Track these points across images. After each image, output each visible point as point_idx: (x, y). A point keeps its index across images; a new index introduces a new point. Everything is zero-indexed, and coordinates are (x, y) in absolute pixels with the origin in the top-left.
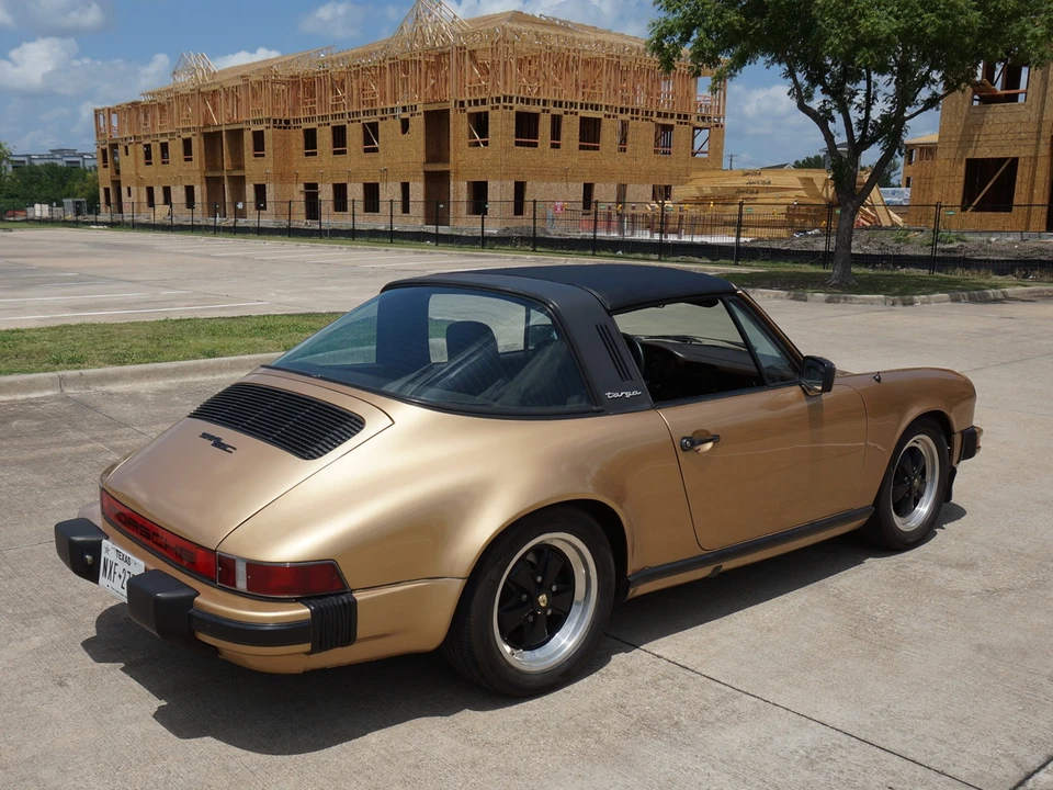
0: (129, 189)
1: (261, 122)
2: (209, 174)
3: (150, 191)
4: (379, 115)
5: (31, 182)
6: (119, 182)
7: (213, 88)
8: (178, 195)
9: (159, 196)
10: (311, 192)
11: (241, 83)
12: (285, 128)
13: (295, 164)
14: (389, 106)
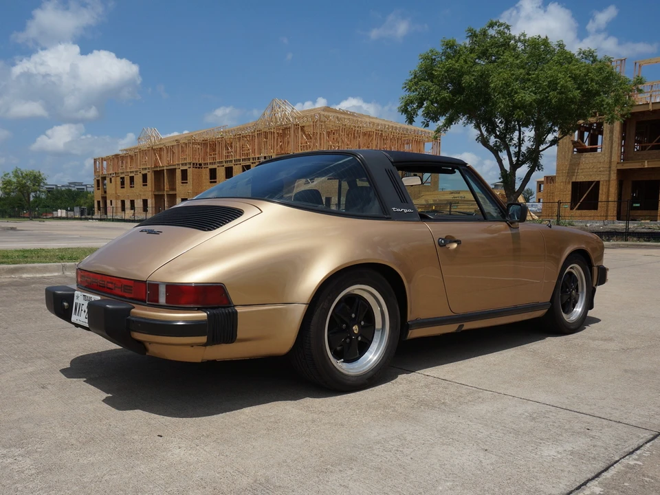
0: (111, 201)
1: (186, 164)
2: (157, 193)
3: (123, 202)
4: (251, 161)
5: (57, 199)
6: (106, 197)
7: (160, 147)
8: (139, 204)
9: (128, 204)
11: (176, 144)
12: (199, 168)
13: (204, 187)
14: (257, 156)
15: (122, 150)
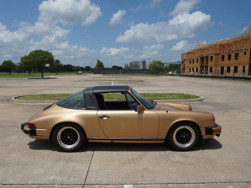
1: (212, 54)
2: (201, 65)
3: (190, 69)
4: (239, 51)
5: (172, 67)
6: (185, 67)
7: (203, 48)
8: (195, 70)
9: (192, 70)
10: (222, 69)
11: (209, 47)
12: (218, 55)
13: (219, 63)
14: (242, 49)
15: (191, 50)
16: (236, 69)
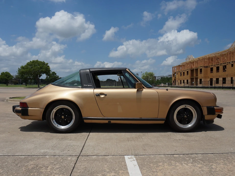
0: (177, 81)
1: (201, 67)
2: (191, 77)
3: (181, 81)
4: (227, 64)
5: (163, 80)
6: (175, 79)
7: (193, 61)
8: (186, 81)
9: (182, 82)
10: (211, 80)
11: (198, 60)
12: (206, 68)
13: (208, 75)
14: (229, 62)
15: (181, 64)
16: (224, 79)
